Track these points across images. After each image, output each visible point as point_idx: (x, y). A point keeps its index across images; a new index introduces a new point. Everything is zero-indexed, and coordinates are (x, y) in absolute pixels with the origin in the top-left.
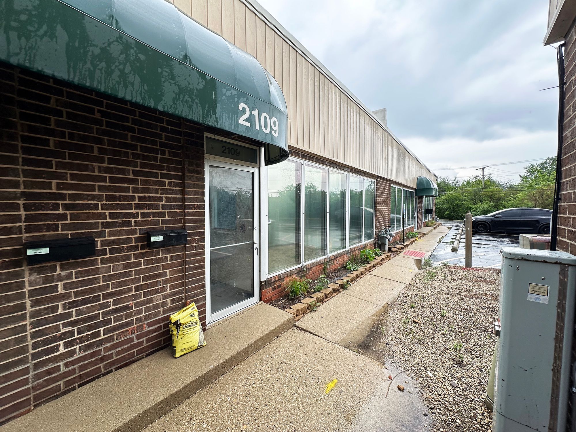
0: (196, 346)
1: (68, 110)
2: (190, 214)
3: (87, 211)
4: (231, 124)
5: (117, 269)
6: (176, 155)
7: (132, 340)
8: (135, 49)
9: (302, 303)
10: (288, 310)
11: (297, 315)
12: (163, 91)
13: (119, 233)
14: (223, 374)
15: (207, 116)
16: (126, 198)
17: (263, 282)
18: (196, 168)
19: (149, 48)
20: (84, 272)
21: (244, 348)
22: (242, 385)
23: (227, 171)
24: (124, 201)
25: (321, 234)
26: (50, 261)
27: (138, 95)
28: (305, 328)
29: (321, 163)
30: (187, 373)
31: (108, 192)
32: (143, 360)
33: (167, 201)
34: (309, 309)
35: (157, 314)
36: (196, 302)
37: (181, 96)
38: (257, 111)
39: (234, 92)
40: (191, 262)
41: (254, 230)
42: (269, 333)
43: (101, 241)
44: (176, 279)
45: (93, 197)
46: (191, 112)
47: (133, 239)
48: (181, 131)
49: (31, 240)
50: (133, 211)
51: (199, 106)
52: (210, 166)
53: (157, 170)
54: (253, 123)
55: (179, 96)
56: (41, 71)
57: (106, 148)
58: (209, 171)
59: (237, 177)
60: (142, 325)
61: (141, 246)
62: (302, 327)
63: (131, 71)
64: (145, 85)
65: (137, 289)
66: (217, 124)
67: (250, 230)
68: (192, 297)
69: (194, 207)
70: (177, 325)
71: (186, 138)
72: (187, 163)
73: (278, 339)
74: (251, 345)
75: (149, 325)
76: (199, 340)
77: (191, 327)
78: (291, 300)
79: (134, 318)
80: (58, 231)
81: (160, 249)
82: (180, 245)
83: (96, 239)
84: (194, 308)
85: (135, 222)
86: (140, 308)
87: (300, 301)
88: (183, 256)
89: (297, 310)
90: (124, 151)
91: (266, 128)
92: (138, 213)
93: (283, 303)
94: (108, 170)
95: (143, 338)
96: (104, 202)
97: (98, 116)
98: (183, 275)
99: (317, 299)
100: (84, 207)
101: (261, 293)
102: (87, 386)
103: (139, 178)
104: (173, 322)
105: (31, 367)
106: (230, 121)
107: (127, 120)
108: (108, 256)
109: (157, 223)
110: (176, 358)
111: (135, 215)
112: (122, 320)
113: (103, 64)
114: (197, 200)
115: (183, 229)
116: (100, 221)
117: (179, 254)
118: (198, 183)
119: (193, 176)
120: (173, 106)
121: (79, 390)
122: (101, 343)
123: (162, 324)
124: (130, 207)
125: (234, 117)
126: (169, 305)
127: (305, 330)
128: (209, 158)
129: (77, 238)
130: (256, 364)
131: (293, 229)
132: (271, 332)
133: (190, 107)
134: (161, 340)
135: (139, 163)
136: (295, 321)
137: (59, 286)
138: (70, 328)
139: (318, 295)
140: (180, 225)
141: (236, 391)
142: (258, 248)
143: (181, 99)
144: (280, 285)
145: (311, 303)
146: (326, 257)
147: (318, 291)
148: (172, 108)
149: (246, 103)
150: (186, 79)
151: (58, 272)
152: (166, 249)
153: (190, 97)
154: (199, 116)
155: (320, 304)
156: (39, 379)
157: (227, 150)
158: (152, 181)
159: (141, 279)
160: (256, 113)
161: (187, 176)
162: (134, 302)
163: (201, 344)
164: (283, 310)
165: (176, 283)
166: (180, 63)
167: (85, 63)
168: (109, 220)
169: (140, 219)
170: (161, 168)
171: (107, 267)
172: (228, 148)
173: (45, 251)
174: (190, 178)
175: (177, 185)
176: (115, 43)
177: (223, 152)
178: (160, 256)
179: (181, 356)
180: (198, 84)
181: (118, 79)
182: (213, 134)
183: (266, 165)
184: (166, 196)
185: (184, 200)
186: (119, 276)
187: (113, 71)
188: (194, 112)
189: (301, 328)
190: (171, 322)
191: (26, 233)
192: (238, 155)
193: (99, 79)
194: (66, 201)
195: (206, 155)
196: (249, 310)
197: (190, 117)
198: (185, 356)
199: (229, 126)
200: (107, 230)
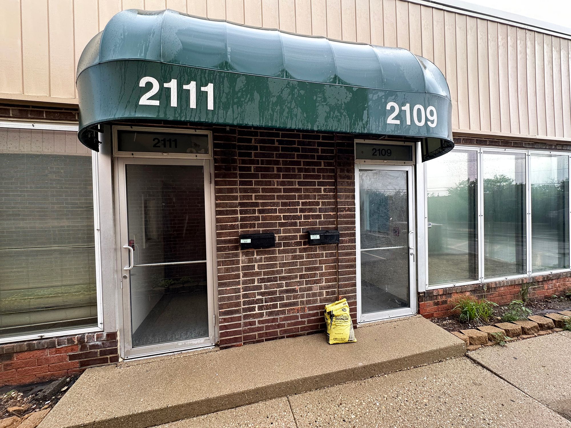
0: (347, 340)
1: (261, 145)
2: (341, 216)
3: (270, 214)
4: (379, 126)
5: (287, 258)
6: (330, 164)
7: (297, 317)
8: (298, 88)
9: (480, 330)
10: (456, 333)
11: (471, 344)
12: (318, 114)
13: (289, 231)
14: (373, 377)
15: (355, 124)
16: (294, 204)
17: (422, 293)
18: (347, 174)
19: (307, 83)
20: (268, 258)
21: (396, 358)
22: (393, 396)
23: (378, 173)
24: (292, 206)
25: (514, 243)
26: (251, 248)
27: (300, 122)
28: (483, 363)
29: (513, 147)
30: (339, 361)
31: (283, 200)
32: (305, 336)
33: (323, 205)
34: (491, 341)
35: (315, 301)
36: (348, 298)
37: (332, 113)
38: (408, 105)
39: (381, 94)
40: (343, 260)
41: (410, 234)
42: (428, 353)
43: (279, 236)
44: (330, 274)
45: (274, 204)
46: (340, 124)
47: (298, 236)
48: (334, 143)
49: (243, 233)
50: (298, 214)
51: (347, 118)
52: (360, 170)
53: (315, 179)
54: (403, 119)
55: (330, 115)
56: (247, 124)
57: (281, 167)
58: (360, 175)
59: (388, 178)
60: (304, 308)
61: (304, 242)
62: (478, 360)
63: (295, 106)
64: (305, 113)
65: (301, 277)
66: (364, 130)
67: (404, 233)
68: (344, 293)
69: (345, 210)
70: (331, 315)
71: (338, 148)
72: (339, 170)
73: (441, 363)
74: (404, 358)
75: (310, 309)
76: (350, 335)
77: (343, 321)
78: (461, 322)
79: (299, 300)
80: (255, 228)
81: (318, 246)
82: (333, 244)
83: (275, 235)
84: (345, 304)
85: (300, 222)
86: (303, 293)
87: (476, 327)
88: (336, 254)
89: (471, 338)
90: (292, 168)
91: (420, 120)
92: (301, 215)
93: (450, 323)
94: (283, 183)
95: (305, 318)
96: (280, 207)
97: (276, 144)
98: (336, 271)
99: (507, 331)
100: (269, 211)
101: (419, 306)
102: (270, 342)
103: (302, 187)
104: (327, 311)
105: (242, 316)
106: (377, 123)
107: (294, 143)
108: (282, 248)
109: (315, 223)
110: (329, 344)
111: (299, 218)
112: (291, 299)
113: (278, 107)
114: (348, 203)
115: (336, 229)
116: (278, 221)
117: (332, 252)
118: (349, 187)
119: (343, 182)
120: (325, 124)
121: (266, 343)
122: (278, 313)
123: (319, 311)
124: (296, 210)
125: (381, 120)
126: (325, 296)
127: (483, 367)
128: (359, 163)
129: (265, 234)
130: (410, 381)
131: (466, 235)
132: (432, 352)
133: (339, 121)
134: (318, 325)
135: (302, 175)
136: (468, 350)
137: (256, 265)
138: (260, 297)
139: (509, 326)
140: (333, 226)
141: (385, 399)
142: (415, 253)
143: (331, 116)
144: (446, 301)
145: (495, 334)
146: (525, 276)
147: (509, 321)
148: (324, 126)
149: (394, 100)
150: (335, 97)
151: (255, 256)
152: (322, 246)
153: (339, 112)
154: (347, 126)
155: (512, 339)
156: (246, 327)
157: (378, 152)
158: (311, 189)
159: (304, 269)
160: (407, 108)
161: (339, 182)
162: (299, 287)
163: (352, 339)
164: (449, 331)
165: (330, 277)
166: (330, 86)
167: (268, 110)
168: (283, 221)
169: (303, 220)
170: (318, 177)
171: (281, 256)
172: (378, 150)
173: (249, 241)
174: (342, 184)
175: (330, 191)
176: (286, 89)
177: (373, 155)
178: (318, 252)
179: (334, 344)
180: (346, 98)
181: (287, 115)
182: (363, 139)
183: (423, 160)
184: (322, 200)
185: (336, 203)
186: (289, 264)
187: (284, 110)
188: (342, 123)
189: (476, 361)
190: (325, 311)
191: (241, 228)
192: (389, 155)
193: (276, 119)
194: (259, 207)
195: (356, 161)
196: (403, 320)
197: (339, 130)
198: (337, 345)
199: (376, 129)
200: (282, 228)
